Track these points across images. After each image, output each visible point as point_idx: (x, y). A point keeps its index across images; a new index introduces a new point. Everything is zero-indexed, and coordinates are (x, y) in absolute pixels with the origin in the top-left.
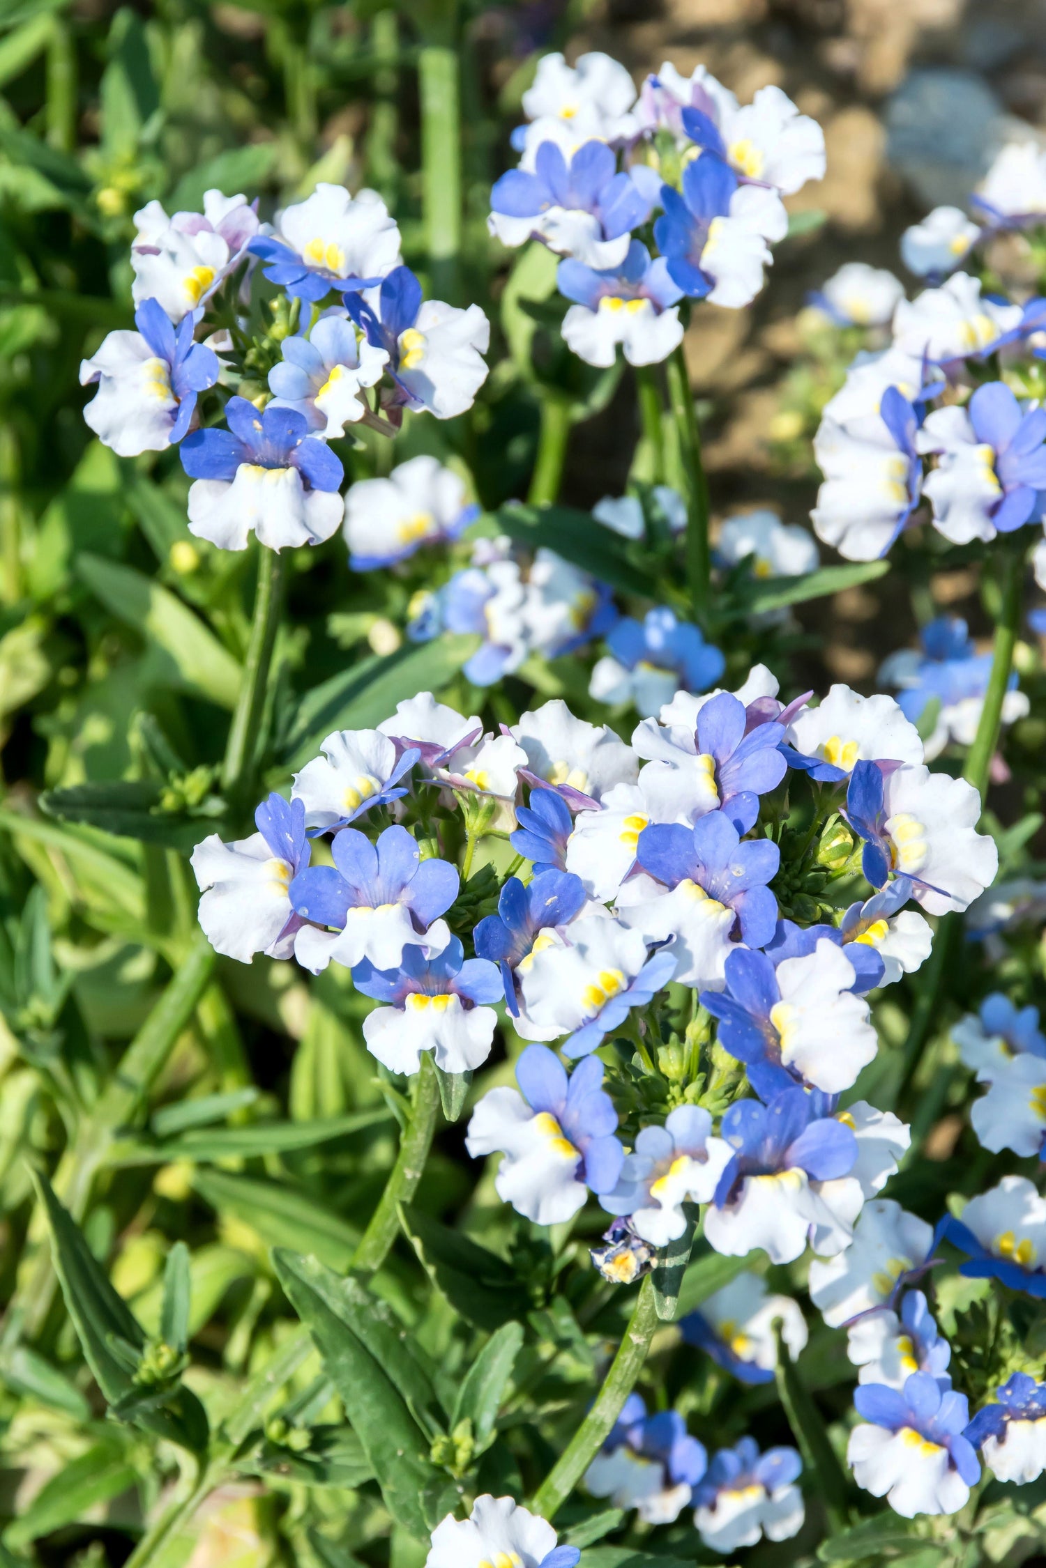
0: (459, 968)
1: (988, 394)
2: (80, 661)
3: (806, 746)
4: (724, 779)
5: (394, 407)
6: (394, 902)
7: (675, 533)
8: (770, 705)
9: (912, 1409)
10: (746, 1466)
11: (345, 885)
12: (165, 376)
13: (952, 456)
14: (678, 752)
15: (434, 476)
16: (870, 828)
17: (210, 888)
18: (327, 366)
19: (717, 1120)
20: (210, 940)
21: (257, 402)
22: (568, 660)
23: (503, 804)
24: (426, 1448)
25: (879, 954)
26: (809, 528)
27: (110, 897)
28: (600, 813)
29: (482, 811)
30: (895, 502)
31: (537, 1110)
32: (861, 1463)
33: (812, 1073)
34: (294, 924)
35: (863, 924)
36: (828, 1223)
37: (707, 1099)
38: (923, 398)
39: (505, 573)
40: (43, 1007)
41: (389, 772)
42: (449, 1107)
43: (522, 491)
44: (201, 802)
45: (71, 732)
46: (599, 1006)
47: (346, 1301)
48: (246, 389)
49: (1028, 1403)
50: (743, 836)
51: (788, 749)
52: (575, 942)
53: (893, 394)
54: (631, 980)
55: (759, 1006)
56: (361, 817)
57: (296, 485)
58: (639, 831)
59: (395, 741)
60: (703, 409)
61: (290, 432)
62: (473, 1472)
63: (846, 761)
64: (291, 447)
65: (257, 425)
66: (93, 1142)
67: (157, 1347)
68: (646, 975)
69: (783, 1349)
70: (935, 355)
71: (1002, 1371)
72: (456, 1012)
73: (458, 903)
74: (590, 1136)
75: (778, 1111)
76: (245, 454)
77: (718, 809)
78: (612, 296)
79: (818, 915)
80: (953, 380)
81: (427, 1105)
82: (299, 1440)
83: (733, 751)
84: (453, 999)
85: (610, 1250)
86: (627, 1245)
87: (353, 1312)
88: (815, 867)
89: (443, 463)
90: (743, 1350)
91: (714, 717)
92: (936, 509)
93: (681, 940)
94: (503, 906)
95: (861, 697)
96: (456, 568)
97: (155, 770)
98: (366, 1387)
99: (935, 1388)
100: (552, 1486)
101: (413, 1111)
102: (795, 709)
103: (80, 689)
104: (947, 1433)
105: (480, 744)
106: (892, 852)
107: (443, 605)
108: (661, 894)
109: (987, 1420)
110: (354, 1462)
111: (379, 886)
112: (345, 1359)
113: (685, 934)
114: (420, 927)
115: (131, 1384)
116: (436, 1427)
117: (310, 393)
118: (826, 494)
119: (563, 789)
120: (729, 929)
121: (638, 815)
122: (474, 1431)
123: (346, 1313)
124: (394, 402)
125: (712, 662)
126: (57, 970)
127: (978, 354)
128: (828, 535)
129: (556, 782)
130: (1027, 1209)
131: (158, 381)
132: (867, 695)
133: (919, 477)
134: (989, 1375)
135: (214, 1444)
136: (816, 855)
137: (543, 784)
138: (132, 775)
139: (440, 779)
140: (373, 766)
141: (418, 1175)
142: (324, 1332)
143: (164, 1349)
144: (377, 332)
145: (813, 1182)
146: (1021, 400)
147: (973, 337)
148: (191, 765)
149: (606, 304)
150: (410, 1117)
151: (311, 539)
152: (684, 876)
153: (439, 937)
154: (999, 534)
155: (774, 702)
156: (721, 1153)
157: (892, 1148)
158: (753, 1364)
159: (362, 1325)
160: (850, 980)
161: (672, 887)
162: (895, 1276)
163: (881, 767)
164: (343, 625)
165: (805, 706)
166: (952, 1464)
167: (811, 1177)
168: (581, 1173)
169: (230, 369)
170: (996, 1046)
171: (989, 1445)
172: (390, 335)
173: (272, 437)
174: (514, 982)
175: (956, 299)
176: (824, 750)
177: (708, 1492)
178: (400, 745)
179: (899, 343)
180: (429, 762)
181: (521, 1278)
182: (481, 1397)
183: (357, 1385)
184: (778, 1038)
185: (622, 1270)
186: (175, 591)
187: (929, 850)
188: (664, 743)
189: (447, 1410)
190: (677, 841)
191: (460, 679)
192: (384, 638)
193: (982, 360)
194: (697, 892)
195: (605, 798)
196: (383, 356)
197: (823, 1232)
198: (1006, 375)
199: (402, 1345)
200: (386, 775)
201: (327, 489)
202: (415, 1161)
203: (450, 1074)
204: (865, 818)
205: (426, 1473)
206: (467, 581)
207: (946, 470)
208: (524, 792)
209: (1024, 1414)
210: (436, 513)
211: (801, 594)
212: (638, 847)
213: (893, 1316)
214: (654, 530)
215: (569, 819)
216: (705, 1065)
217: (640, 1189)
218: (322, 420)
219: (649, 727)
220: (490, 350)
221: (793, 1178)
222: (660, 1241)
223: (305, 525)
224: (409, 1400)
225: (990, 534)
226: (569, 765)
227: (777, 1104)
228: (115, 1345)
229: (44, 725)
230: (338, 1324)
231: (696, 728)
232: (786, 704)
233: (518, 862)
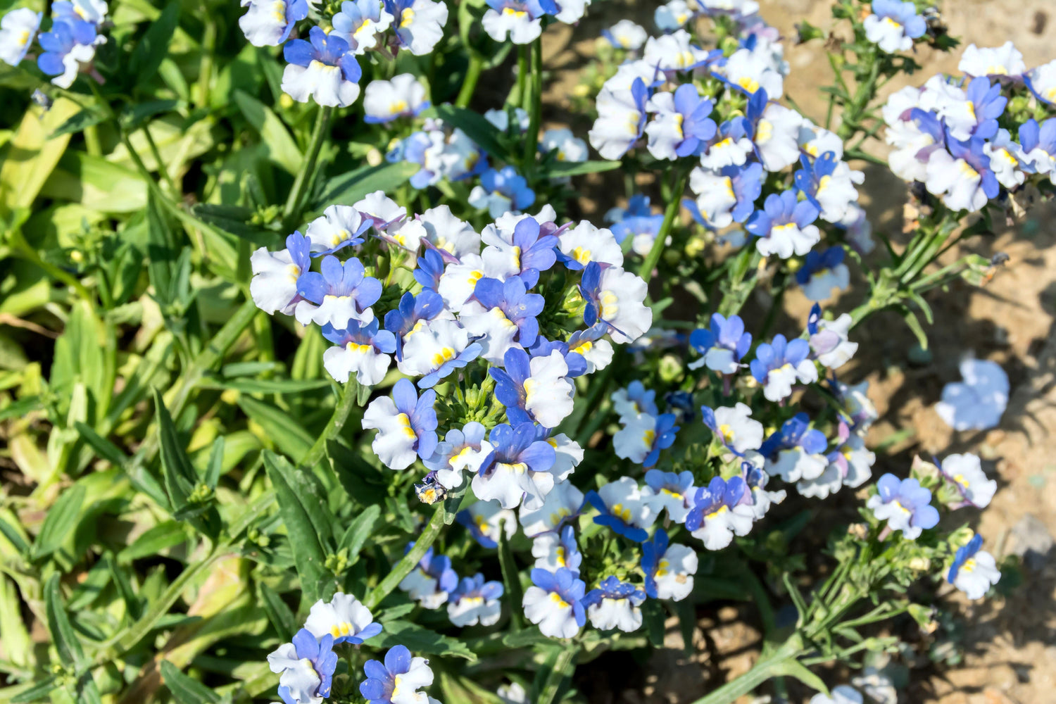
0: (376, 334)
1: (684, 89)
2: (229, 141)
3: (565, 250)
4: (523, 260)
5: (394, 45)
6: (348, 296)
7: (522, 131)
8: (551, 226)
9: (558, 584)
10: (477, 587)
11: (325, 283)
12: (283, 10)
13: (662, 116)
14: (503, 242)
15: (412, 84)
16: (591, 295)
17: (258, 274)
18: (363, 19)
19: (488, 432)
20: (254, 300)
21: (326, 30)
22: (460, 183)
23: (411, 254)
24: (324, 559)
25: (585, 360)
26: (586, 140)
27: (222, 258)
28: (458, 266)
29: (400, 256)
30: (631, 134)
31: (401, 411)
32: (529, 606)
33: (540, 417)
34: (297, 299)
35: (580, 342)
36: (533, 492)
37: (486, 421)
38: (653, 86)
39: (438, 137)
40: (180, 306)
41: (357, 229)
42: (361, 398)
43: (453, 98)
44: (271, 222)
45: (217, 173)
46: (440, 364)
47: (296, 481)
48: (322, 23)
49: (615, 591)
50: (528, 290)
51: (557, 249)
52: (433, 331)
53: (638, 82)
54: (458, 354)
55: (518, 378)
56: (340, 250)
57: (338, 76)
58: (478, 279)
59: (362, 214)
60: (545, 75)
61: (339, 49)
62: (344, 574)
63: (584, 260)
64: (340, 57)
65: (324, 42)
66: (193, 374)
67: (202, 486)
68: (466, 352)
69: (504, 534)
70: (662, 66)
71: (605, 571)
72: (371, 355)
73: (381, 300)
74: (424, 429)
75: (519, 432)
76: (316, 56)
77: (518, 275)
78: (510, 8)
79: (559, 334)
80: (669, 80)
81: (351, 393)
82: (263, 541)
83: (530, 246)
84: (370, 348)
85: (425, 487)
86: (433, 485)
87: (298, 487)
88: (561, 310)
89: (417, 79)
90: (485, 530)
91: (524, 228)
92: (650, 140)
93: (489, 338)
94: (402, 305)
95: (595, 228)
96: (415, 130)
97: (251, 203)
98: (298, 525)
99: (571, 576)
100: (381, 588)
101: (344, 394)
102: (563, 229)
103: (227, 154)
104: (573, 598)
105: (404, 222)
106: (600, 309)
107: (405, 147)
108: (483, 312)
109: (593, 596)
110: (288, 556)
111: (342, 286)
112: (291, 509)
113: (491, 335)
114: (359, 310)
115: (186, 502)
116: (330, 550)
117: (352, 30)
118: (598, 124)
119: (442, 252)
120: (514, 335)
121: (478, 271)
122: (349, 555)
123: (295, 487)
124: (394, 43)
125: (529, 197)
126: (190, 289)
127: (683, 70)
128: (595, 144)
129: (439, 247)
130: (630, 492)
131: (279, 12)
132: (599, 228)
133: (645, 123)
134: (599, 572)
135: (222, 537)
136: (562, 304)
137: (432, 247)
138: (240, 203)
139: (381, 236)
140: (349, 225)
141: (342, 425)
142: (283, 495)
143: (205, 487)
144: (391, 6)
145: (530, 472)
146: (701, 96)
147: (683, 61)
148: (270, 203)
149: (506, 11)
150: (342, 397)
151: (340, 105)
152: (495, 305)
153: (368, 317)
154: (678, 157)
155: (554, 225)
156: (487, 449)
157: (573, 460)
158: (489, 538)
159: (302, 494)
160: (565, 372)
161: (489, 309)
162: (562, 517)
163: (601, 265)
164: (355, 148)
165: (567, 229)
166: (573, 614)
167: (530, 468)
168: (416, 446)
169: (317, 12)
170: (632, 406)
171: (592, 608)
172: (398, 9)
173: (330, 50)
174: (402, 343)
175: (678, 42)
176: (574, 253)
177: (456, 597)
178: (364, 216)
179: (646, 58)
180: (377, 227)
181: (385, 481)
182: (354, 538)
183: (295, 523)
184: (526, 396)
185: (429, 498)
186: (279, 116)
187: (619, 311)
188: (498, 238)
189: (337, 541)
190: (495, 288)
191: (407, 184)
192: (374, 158)
193: (684, 73)
194: (501, 314)
195: (462, 259)
196: (391, 18)
197: (530, 497)
198: (695, 81)
199: (320, 507)
200: (355, 231)
201: (353, 81)
202: (341, 418)
203: (363, 385)
204: (589, 291)
205: (322, 571)
206: (420, 137)
207: (658, 122)
208: (423, 250)
209: (612, 596)
210: (409, 102)
211: (577, 172)
212: (476, 287)
213: (557, 536)
214: (512, 129)
215: (444, 266)
216: (488, 403)
217: (443, 459)
218: (356, 44)
219: (491, 229)
220: (446, 25)
221: (520, 468)
222: (449, 487)
223: (338, 97)
224: (319, 534)
225: (674, 157)
226: (446, 239)
227: (519, 429)
228: (182, 481)
229: (206, 168)
230: (290, 492)
231: (513, 232)
232: (559, 226)
233: (413, 284)
